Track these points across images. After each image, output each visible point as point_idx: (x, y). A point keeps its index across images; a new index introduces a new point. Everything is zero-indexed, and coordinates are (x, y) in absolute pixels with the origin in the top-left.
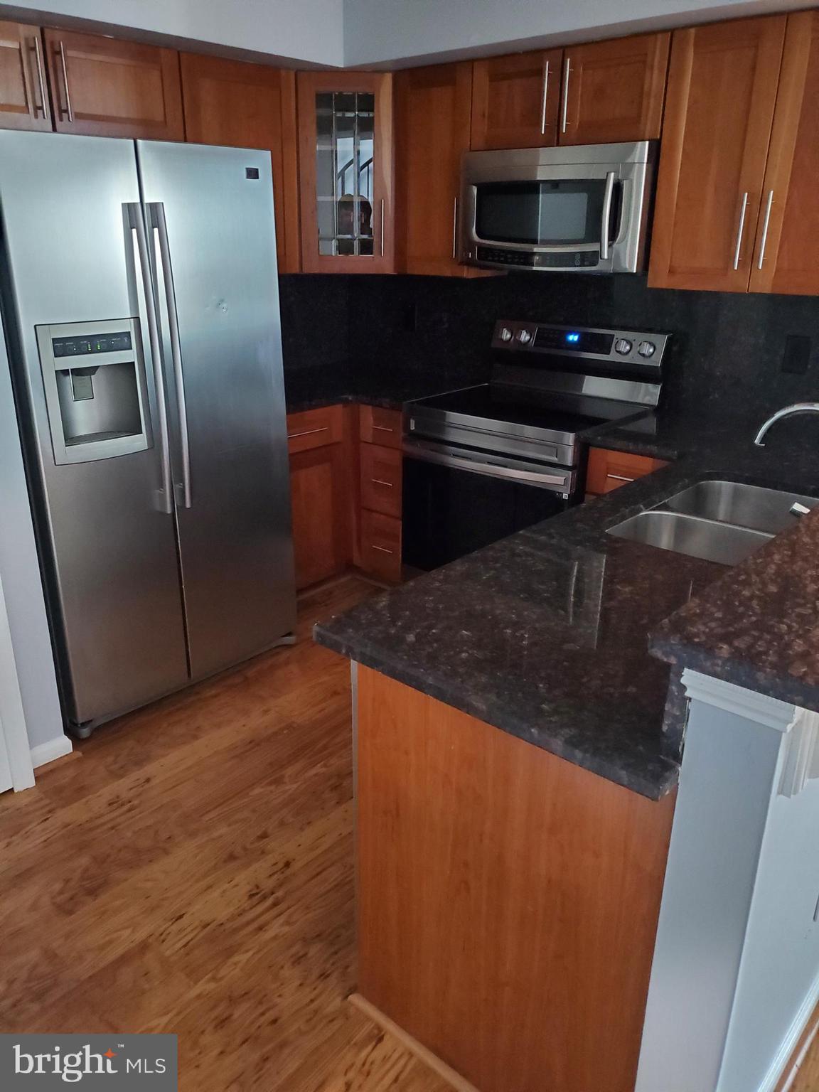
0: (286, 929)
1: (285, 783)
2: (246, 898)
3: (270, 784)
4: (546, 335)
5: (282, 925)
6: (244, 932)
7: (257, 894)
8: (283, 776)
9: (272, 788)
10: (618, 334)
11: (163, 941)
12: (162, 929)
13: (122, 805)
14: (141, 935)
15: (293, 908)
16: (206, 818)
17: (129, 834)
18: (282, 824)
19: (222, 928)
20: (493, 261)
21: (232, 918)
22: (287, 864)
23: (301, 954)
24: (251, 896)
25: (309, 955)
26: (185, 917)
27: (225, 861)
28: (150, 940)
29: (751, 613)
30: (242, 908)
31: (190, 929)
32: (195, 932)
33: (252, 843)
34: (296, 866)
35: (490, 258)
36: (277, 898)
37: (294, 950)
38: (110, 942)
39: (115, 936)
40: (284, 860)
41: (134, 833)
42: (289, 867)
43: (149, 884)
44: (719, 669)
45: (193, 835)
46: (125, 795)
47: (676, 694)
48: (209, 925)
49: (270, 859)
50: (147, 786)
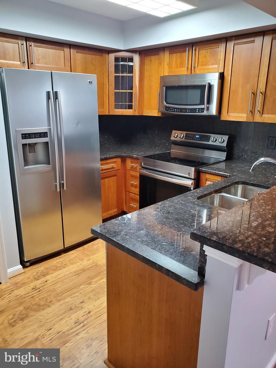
0: (86, 335)
1: (92, 284)
2: (74, 323)
3: (87, 284)
4: (188, 136)
5: (85, 334)
6: (72, 335)
7: (78, 322)
8: (92, 282)
9: (88, 286)
10: (212, 135)
11: (44, 337)
12: (44, 333)
13: (37, 289)
14: (36, 335)
15: (90, 327)
16: (64, 295)
17: (37, 300)
18: (89, 298)
19: (64, 334)
20: (170, 111)
21: (68, 330)
22: (89, 312)
23: (90, 344)
24: (75, 323)
25: (93, 345)
26: (52, 329)
27: (68, 310)
28: (39, 337)
29: (228, 226)
30: (72, 327)
31: (53, 333)
32: (54, 335)
33: (78, 304)
34: (92, 313)
35: (169, 110)
36: (84, 324)
37: (87, 343)
38: (25, 337)
39: (28, 335)
40: (89, 311)
41: (39, 299)
42: (90, 313)
43: (41, 317)
44: (212, 244)
45: (59, 301)
46: (38, 286)
47: (202, 253)
48: (60, 332)
49: (84, 310)
50: (46, 283)
